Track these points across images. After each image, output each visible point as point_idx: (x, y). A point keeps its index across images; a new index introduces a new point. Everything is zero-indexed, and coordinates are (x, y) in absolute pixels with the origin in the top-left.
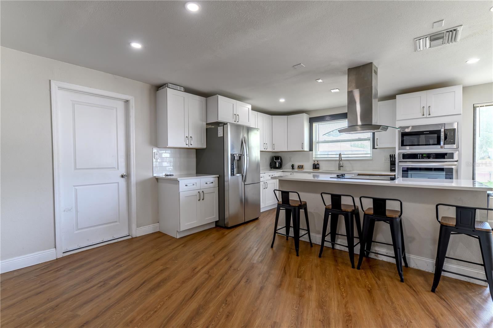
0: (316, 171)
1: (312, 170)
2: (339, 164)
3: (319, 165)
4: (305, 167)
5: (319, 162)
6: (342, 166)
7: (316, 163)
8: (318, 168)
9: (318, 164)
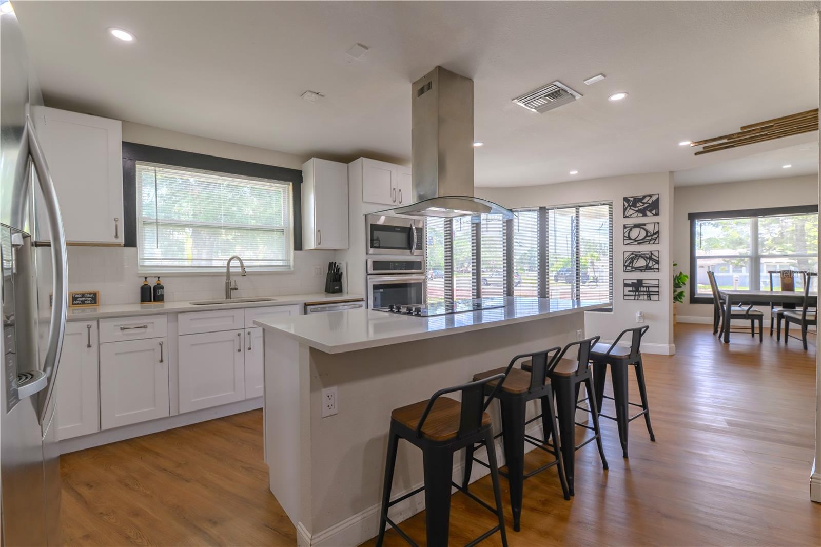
0: (153, 307)
1: (137, 308)
2: (228, 284)
3: (162, 288)
4: (101, 298)
5: (163, 282)
6: (236, 289)
7: (152, 283)
8: (159, 298)
9: (159, 287)
